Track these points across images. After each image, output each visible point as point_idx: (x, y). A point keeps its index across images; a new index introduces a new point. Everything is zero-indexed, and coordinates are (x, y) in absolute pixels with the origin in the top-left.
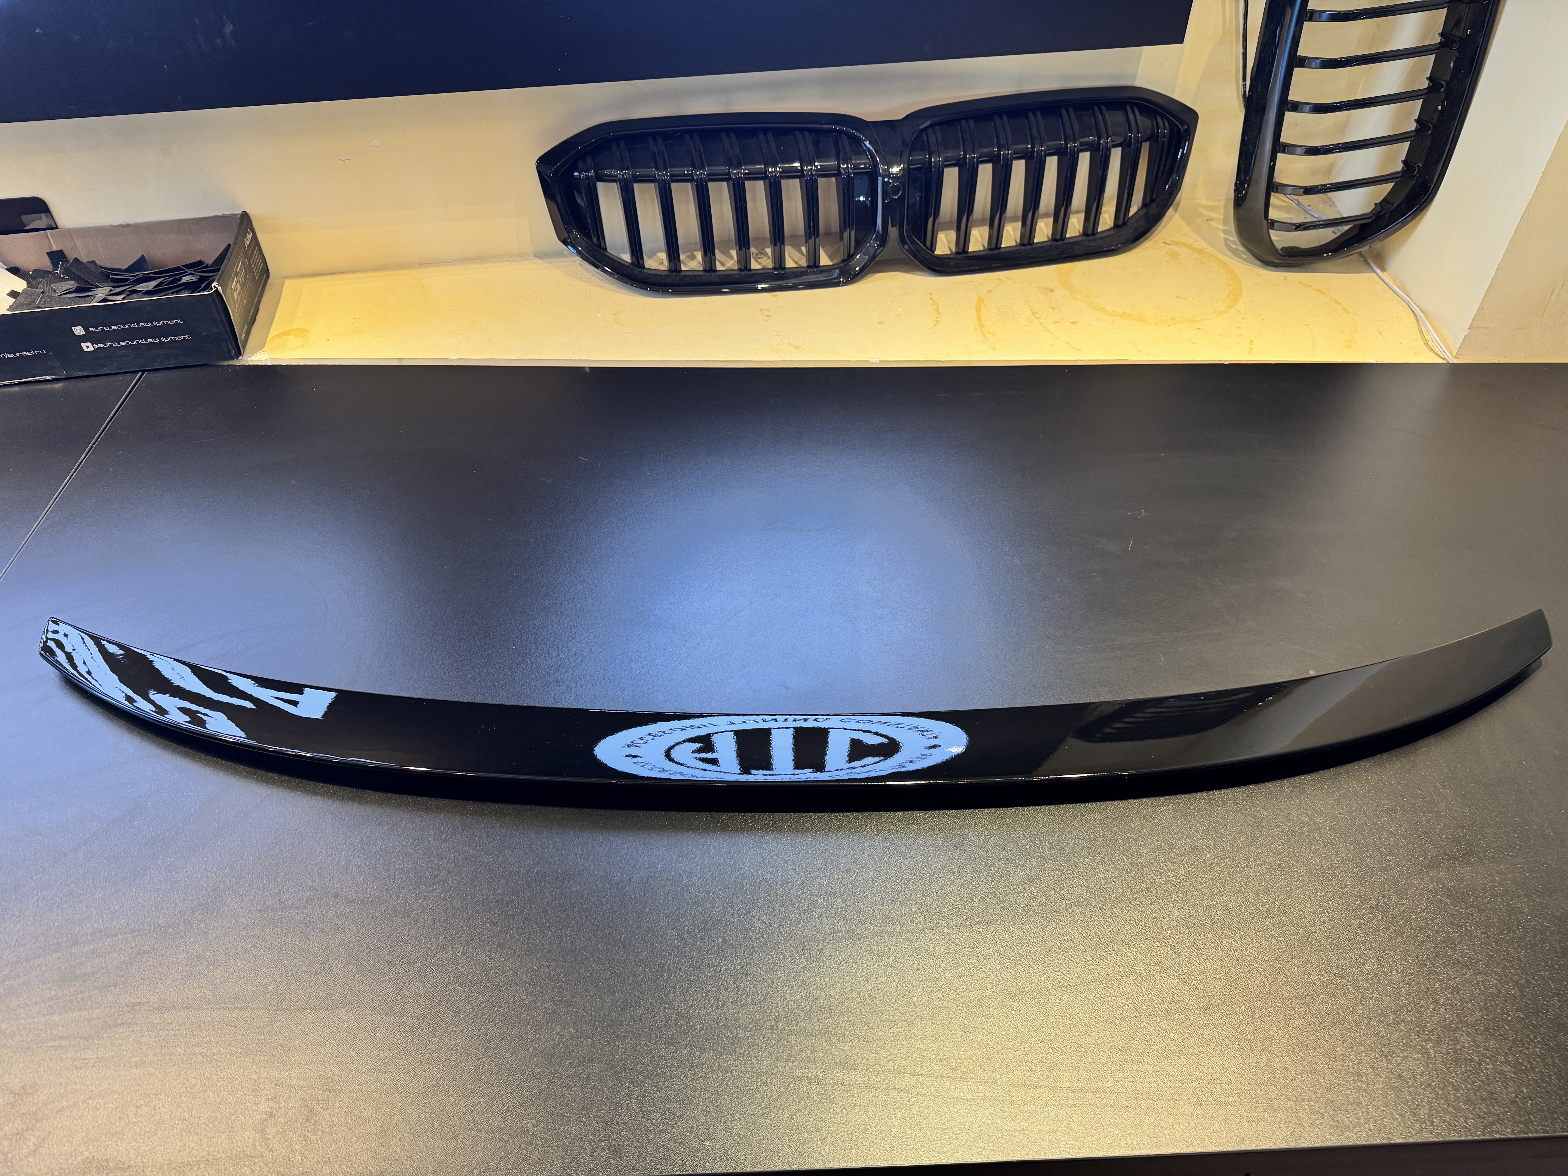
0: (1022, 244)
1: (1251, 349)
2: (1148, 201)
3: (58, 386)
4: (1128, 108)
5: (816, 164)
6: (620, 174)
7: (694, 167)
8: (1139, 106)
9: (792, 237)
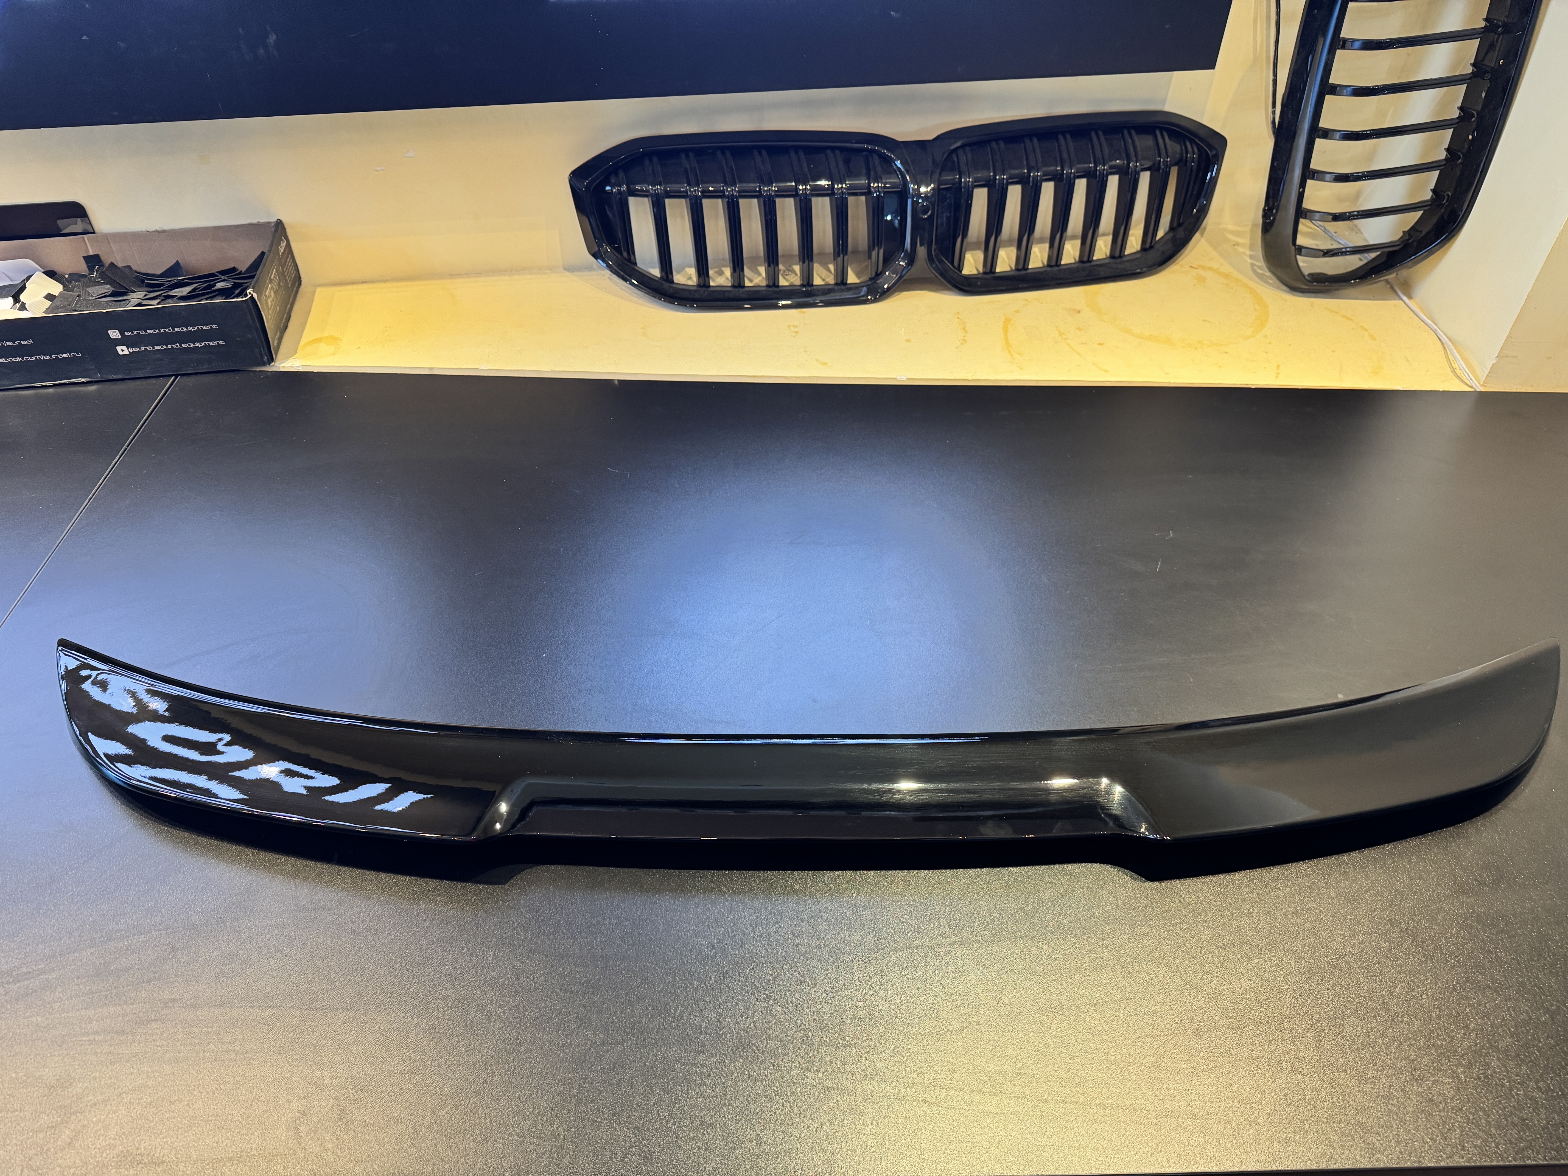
0: (1049, 266)
1: (1278, 374)
2: (1175, 225)
3: (92, 388)
4: (1158, 132)
5: (847, 182)
6: (652, 189)
7: (725, 183)
8: (1167, 130)
9: (819, 254)
